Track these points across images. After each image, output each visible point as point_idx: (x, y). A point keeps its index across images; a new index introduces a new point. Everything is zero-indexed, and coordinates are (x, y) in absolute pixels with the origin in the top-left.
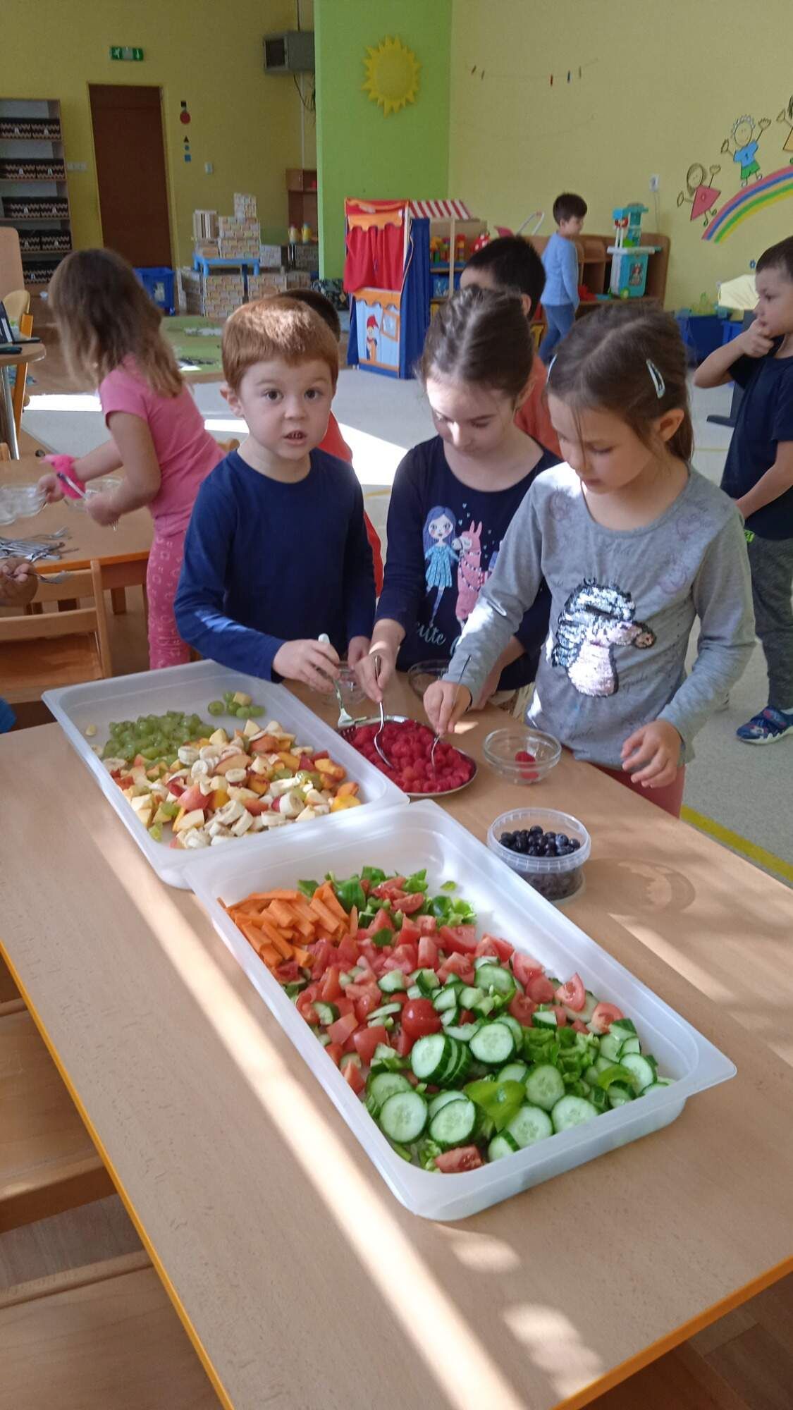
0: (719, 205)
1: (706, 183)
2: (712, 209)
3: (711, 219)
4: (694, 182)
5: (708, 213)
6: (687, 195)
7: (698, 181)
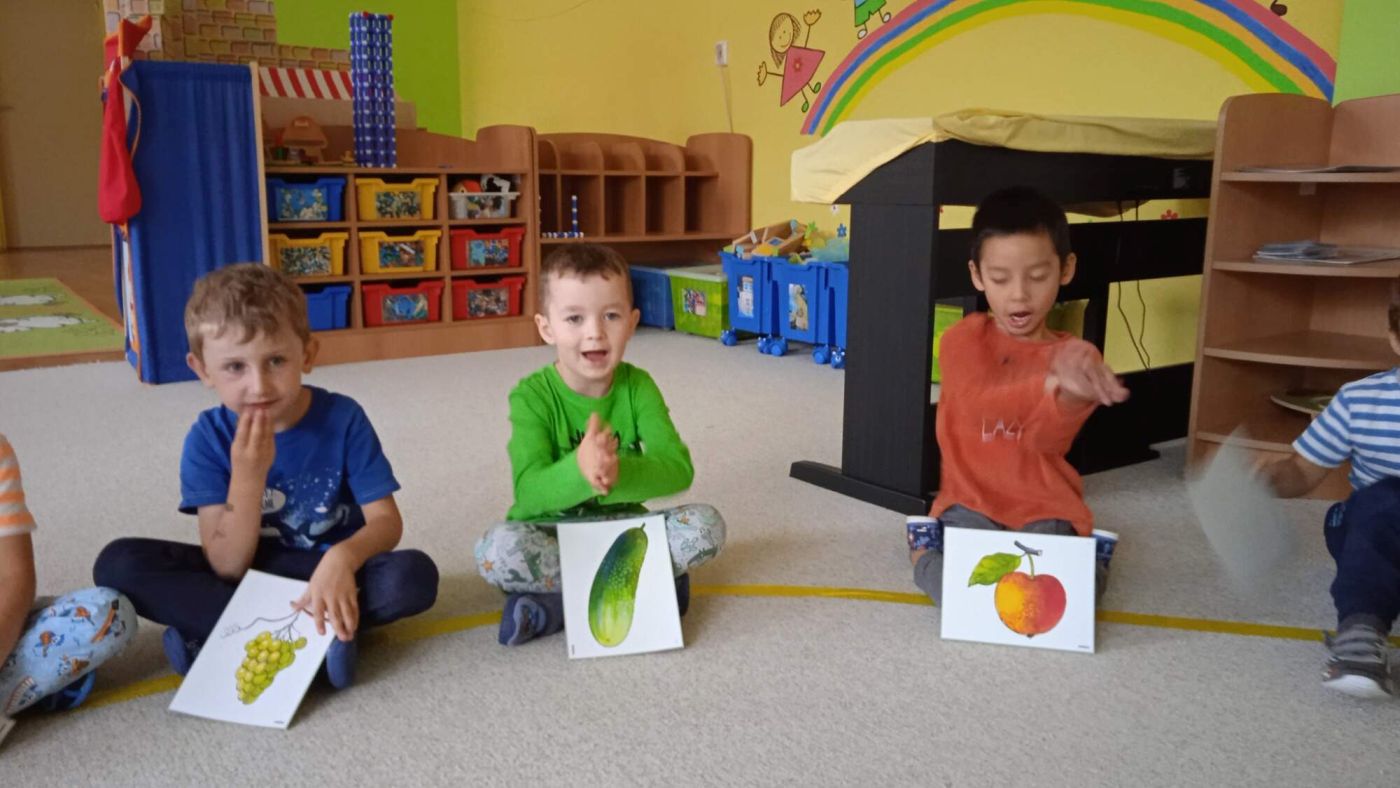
0: (823, 74)
1: (800, 42)
2: (813, 83)
3: (812, 98)
4: (781, 44)
5: (807, 89)
6: (772, 67)
7: (786, 40)
